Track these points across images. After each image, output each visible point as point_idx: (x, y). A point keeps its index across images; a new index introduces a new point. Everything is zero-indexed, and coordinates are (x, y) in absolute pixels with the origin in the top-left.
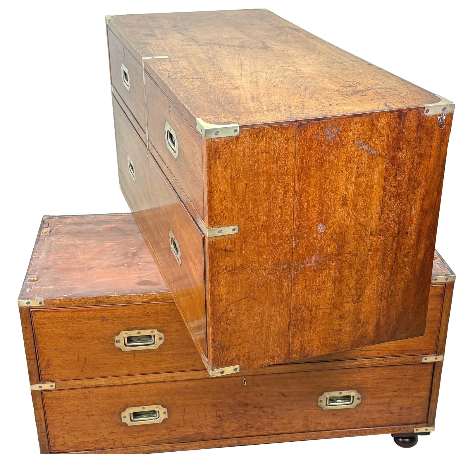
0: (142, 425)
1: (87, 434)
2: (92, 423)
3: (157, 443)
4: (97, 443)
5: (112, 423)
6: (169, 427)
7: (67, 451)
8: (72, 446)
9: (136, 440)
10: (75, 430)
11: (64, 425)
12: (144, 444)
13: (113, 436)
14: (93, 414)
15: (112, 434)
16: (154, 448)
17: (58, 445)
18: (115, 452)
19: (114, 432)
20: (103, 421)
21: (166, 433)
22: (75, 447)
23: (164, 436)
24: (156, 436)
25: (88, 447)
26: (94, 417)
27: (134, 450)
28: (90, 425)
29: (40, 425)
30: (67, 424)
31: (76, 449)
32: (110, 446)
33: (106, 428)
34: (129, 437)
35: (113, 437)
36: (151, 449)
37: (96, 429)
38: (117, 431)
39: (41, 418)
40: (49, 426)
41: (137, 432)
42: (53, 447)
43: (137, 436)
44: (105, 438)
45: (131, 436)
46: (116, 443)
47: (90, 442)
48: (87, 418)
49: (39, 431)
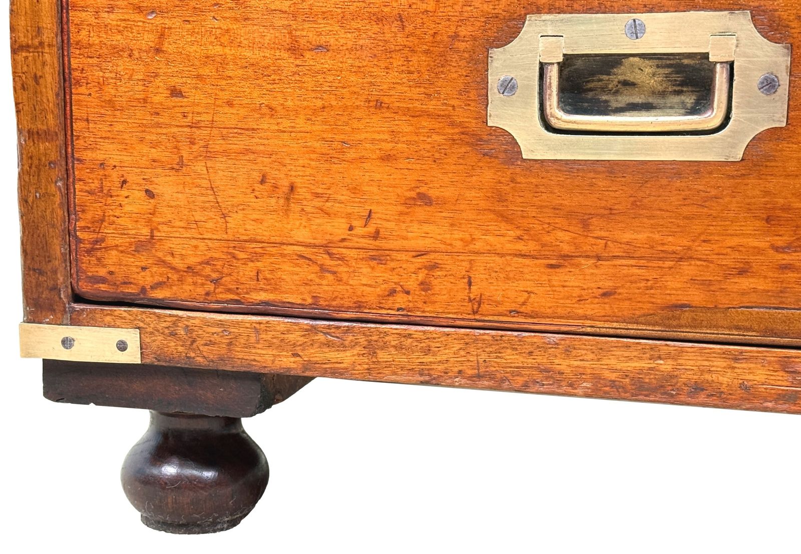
0: (612, 168)
1: (276, 187)
2: (315, 112)
3: (695, 324)
4: (328, 262)
5: (425, 123)
6: (786, 209)
7: (159, 294)
8: (192, 260)
9: (558, 277)
10: (218, 145)
11: (157, 99)
12: (606, 318)
13: (426, 228)
14: (323, 40)
15: (421, 212)
16: (665, 366)
17: (118, 241)
18: (427, 351)
19: (433, 193)
20: (379, 105)
21: (759, 251)
22: (208, 270)
23: (742, 272)
24: (689, 269)
25: (275, 290)
26: (326, 61)
27: (541, 359)
28: (301, 122)
29: (31, 82)
30: (175, 92)
31: (211, 287)
32: (401, 300)
33: (387, 158)
34: (520, 246)
35: (426, 235)
36: (645, 364)
37: (329, 159)
38: (449, 193)
39: (39, 31)
40: (80, 93)
41: (570, 215)
42: (89, 252)
43: (566, 248)
44: (376, 235)
45: (531, 247)
46: (441, 285)
47: (289, 249)
48: (288, 62)
49: (27, 125)
